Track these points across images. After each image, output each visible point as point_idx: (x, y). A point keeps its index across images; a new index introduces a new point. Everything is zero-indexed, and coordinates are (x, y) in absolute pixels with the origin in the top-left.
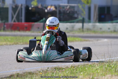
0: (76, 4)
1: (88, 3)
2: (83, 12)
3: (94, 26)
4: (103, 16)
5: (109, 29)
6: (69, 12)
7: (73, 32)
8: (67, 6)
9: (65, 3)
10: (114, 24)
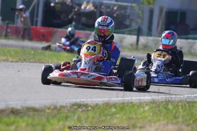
1: (149, 3)
8: (115, 5)
10: (190, 41)
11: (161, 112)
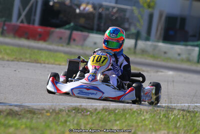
0: (129, 5)
1: (149, 6)
2: (139, 21)
4: (171, 33)
5: (179, 55)
6: (117, 18)
8: (114, 8)
9: (110, 2)
10: (189, 48)
11: (162, 121)
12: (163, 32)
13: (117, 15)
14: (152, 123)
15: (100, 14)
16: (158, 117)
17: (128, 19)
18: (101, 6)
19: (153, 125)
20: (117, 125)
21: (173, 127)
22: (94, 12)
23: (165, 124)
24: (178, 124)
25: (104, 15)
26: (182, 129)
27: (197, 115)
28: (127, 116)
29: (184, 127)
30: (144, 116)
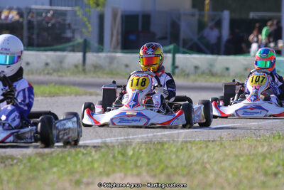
0: (68, 6)
2: (86, 27)
3: (112, 60)
4: (132, 37)
7: (60, 74)
9: (43, 4)
11: (117, 161)
12: (120, 37)
13: (53, 21)
14: (103, 165)
15: (30, 22)
16: (111, 156)
17: (69, 25)
18: (30, 11)
19: (104, 167)
20: (54, 173)
21: (132, 166)
22: (21, 20)
23: (121, 164)
24: (139, 163)
25: (35, 23)
26: (144, 168)
27: (166, 146)
28: (69, 159)
29: (148, 165)
30: (91, 156)
